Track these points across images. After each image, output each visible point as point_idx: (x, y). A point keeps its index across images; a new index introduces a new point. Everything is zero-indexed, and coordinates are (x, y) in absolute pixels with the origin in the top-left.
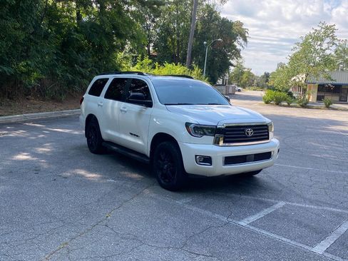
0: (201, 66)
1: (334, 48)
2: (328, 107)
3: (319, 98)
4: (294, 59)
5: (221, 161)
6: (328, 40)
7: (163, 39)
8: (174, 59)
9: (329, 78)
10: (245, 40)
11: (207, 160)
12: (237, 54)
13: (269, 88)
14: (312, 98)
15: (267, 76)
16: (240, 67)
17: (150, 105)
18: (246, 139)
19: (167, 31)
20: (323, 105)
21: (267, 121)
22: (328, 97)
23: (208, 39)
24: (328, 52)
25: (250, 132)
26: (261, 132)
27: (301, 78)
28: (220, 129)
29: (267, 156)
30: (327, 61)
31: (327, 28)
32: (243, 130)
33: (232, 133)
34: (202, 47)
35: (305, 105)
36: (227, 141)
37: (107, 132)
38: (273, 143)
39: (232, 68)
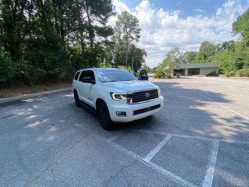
0: (131, 66)
1: (179, 55)
2: (178, 77)
3: (175, 75)
4: (165, 61)
5: (132, 113)
6: (177, 53)
7: (117, 58)
8: (121, 64)
9: (178, 67)
10: (146, 55)
11: (124, 114)
12: (144, 61)
13: (156, 72)
14: (172, 75)
15: (155, 68)
16: (145, 66)
17: (94, 83)
18: (145, 99)
19: (118, 55)
20: (176, 77)
21: (157, 87)
22: (178, 74)
23: (133, 56)
24: (177, 57)
25: (148, 95)
26: (153, 94)
27: (167, 67)
28: (130, 95)
29: (158, 106)
30: (177, 60)
31: (176, 48)
32: (144, 94)
33: (137, 97)
34: (131, 59)
35: (170, 77)
36: (135, 101)
37: (81, 97)
38: (161, 99)
39: (142, 67)
